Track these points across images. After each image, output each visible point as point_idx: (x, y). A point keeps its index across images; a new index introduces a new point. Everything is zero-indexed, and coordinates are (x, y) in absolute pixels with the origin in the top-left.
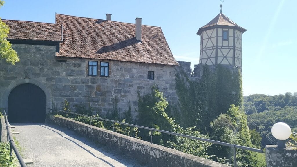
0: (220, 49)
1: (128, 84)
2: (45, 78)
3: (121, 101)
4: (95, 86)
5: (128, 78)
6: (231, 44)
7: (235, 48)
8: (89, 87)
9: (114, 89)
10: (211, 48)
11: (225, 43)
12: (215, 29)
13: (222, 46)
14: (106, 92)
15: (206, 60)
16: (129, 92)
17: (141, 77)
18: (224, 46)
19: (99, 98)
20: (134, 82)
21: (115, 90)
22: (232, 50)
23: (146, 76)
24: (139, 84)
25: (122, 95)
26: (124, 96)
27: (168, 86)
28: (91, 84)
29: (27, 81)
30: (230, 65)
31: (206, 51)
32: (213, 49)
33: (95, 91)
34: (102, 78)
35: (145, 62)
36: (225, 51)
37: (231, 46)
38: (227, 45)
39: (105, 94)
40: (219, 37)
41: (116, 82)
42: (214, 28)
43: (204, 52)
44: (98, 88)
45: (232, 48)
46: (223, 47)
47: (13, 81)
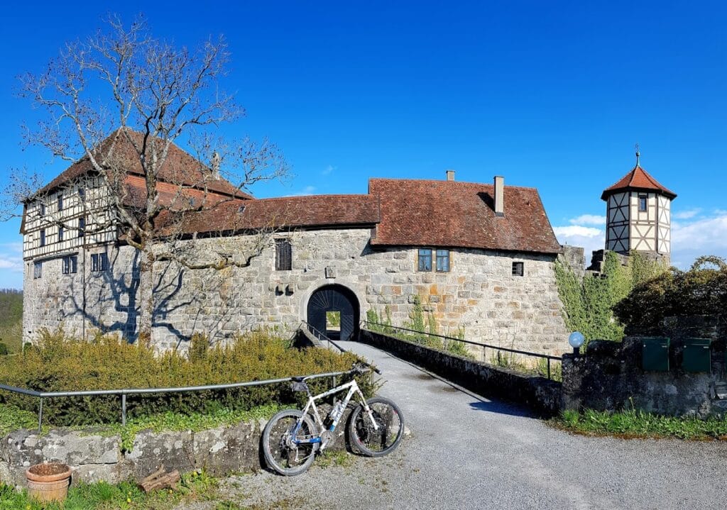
0: (634, 224)
1: (480, 284)
2: (356, 276)
3: (469, 311)
4: (428, 286)
5: (481, 273)
6: (652, 217)
7: (659, 224)
8: (420, 288)
9: (457, 291)
10: (622, 223)
11: (643, 216)
12: (628, 193)
13: (639, 220)
14: (444, 297)
15: (614, 242)
16: (480, 296)
17: (502, 272)
18: (641, 221)
19: (435, 305)
20: (490, 280)
21: (459, 293)
22: (654, 228)
23: (510, 270)
24: (498, 283)
25: (470, 302)
26: (474, 303)
27: (546, 286)
28: (423, 284)
29: (331, 281)
30: (651, 251)
31: (614, 228)
32: (624, 225)
33: (428, 294)
34: (440, 274)
35: (508, 248)
36: (643, 230)
37: (652, 221)
38: (646, 219)
39: (444, 299)
40: (633, 205)
41: (461, 279)
42: (625, 192)
43: (611, 229)
44: (433, 291)
45: (653, 223)
46: (639, 223)
47: (313, 283)
